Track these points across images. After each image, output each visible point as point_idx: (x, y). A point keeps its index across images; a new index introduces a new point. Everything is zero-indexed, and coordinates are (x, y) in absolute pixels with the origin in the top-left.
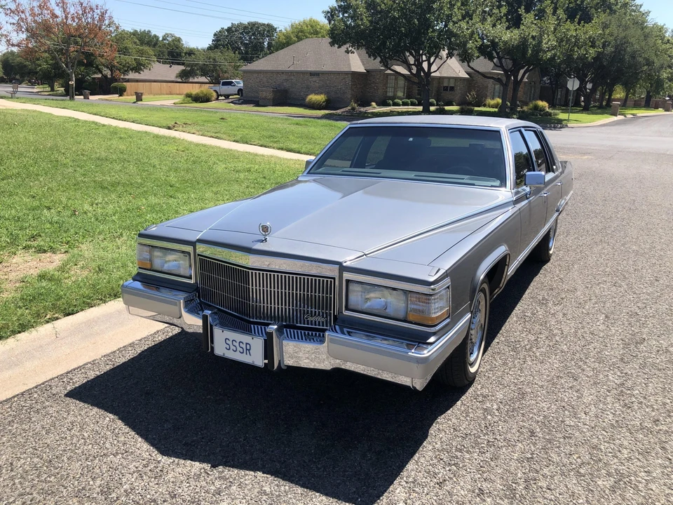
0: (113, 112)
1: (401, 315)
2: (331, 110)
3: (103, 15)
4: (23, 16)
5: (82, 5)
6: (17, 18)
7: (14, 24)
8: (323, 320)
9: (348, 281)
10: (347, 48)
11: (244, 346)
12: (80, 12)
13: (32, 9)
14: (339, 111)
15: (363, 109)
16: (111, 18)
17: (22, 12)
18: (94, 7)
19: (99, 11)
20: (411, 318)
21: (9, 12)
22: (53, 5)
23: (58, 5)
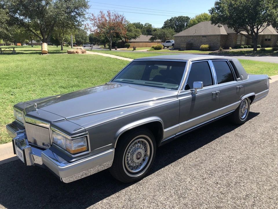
2: (211, 51)
4: (96, 21)
5: (115, 15)
6: (94, 22)
7: (93, 24)
10: (219, 25)
12: (115, 18)
13: (99, 18)
15: (225, 50)
16: (125, 19)
17: (96, 20)
18: (120, 16)
21: (91, 20)
22: (106, 16)
23: (107, 16)
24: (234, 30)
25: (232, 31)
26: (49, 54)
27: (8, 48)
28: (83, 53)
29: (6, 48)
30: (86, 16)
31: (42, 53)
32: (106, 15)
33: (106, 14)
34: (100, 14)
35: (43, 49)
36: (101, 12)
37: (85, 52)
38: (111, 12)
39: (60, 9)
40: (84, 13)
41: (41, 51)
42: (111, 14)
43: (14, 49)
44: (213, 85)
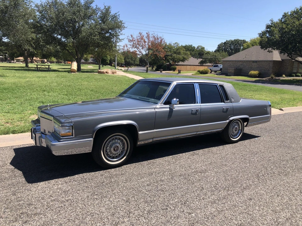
2: (262, 78)
3: (161, 40)
4: (134, 42)
5: (154, 37)
6: (132, 43)
7: (131, 45)
10: (269, 50)
12: (154, 40)
13: (138, 40)
14: (264, 79)
15: (277, 78)
16: (164, 41)
17: (134, 41)
18: (159, 38)
19: (160, 39)
21: (130, 41)
22: (145, 38)
23: (146, 38)
24: (288, 56)
25: (286, 57)
26: (77, 73)
27: (44, 65)
28: (113, 73)
29: (42, 65)
30: (121, 37)
31: (71, 71)
32: (145, 37)
33: (146, 35)
34: (139, 35)
35: (72, 68)
36: (140, 34)
37: (116, 72)
38: (151, 33)
39: (93, 30)
40: (119, 34)
41: (70, 70)
42: (151, 36)
43: (49, 67)
44: (195, 103)
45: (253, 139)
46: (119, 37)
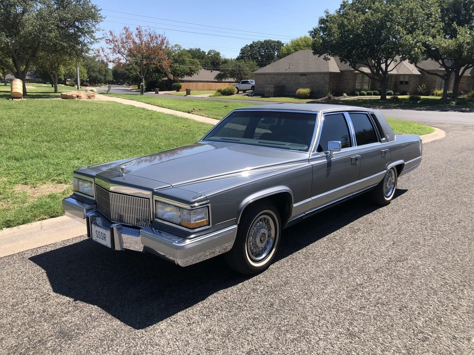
0: (159, 102)
1: (178, 222)
2: (313, 99)
3: (162, 43)
4: (117, 44)
5: (150, 35)
6: (113, 45)
7: (111, 49)
8: (145, 223)
9: (156, 201)
10: (325, 56)
11: (103, 235)
12: (150, 40)
13: (122, 40)
14: (319, 100)
15: (336, 98)
17: (116, 41)
18: (158, 36)
19: (160, 38)
20: (183, 224)
21: (108, 41)
22: (134, 36)
23: (137, 36)
24: (350, 65)
25: (347, 66)
26: (25, 99)
28: (89, 97)
30: (97, 35)
31: (11, 96)
32: (134, 34)
33: (136, 32)
34: (124, 32)
35: (14, 90)
36: (126, 29)
37: (94, 96)
38: (143, 29)
39: (47, 20)
40: (93, 29)
41: (10, 94)
42: (143, 33)
44: (351, 146)
45: (403, 195)
46: (94, 35)
